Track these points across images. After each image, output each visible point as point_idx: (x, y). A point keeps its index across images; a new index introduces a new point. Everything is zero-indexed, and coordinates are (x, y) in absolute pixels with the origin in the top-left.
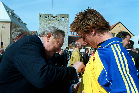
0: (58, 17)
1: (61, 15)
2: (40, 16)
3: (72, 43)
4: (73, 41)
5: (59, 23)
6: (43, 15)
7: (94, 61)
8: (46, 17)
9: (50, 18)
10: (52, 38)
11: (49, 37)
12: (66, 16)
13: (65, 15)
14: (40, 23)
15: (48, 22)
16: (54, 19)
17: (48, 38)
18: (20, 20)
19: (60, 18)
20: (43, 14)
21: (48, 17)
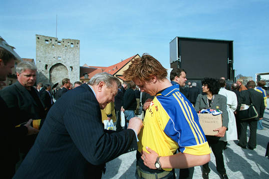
0: (65, 42)
1: (70, 40)
2: (38, 38)
3: (84, 75)
4: (86, 74)
5: (67, 49)
6: (43, 38)
7: (157, 110)
8: (48, 41)
9: (53, 42)
10: (104, 87)
11: (101, 86)
12: (77, 42)
13: (75, 41)
14: (37, 48)
15: (50, 47)
16: (59, 44)
17: (100, 88)
18: (3, 41)
19: (69, 44)
20: (43, 36)
21: (50, 41)
